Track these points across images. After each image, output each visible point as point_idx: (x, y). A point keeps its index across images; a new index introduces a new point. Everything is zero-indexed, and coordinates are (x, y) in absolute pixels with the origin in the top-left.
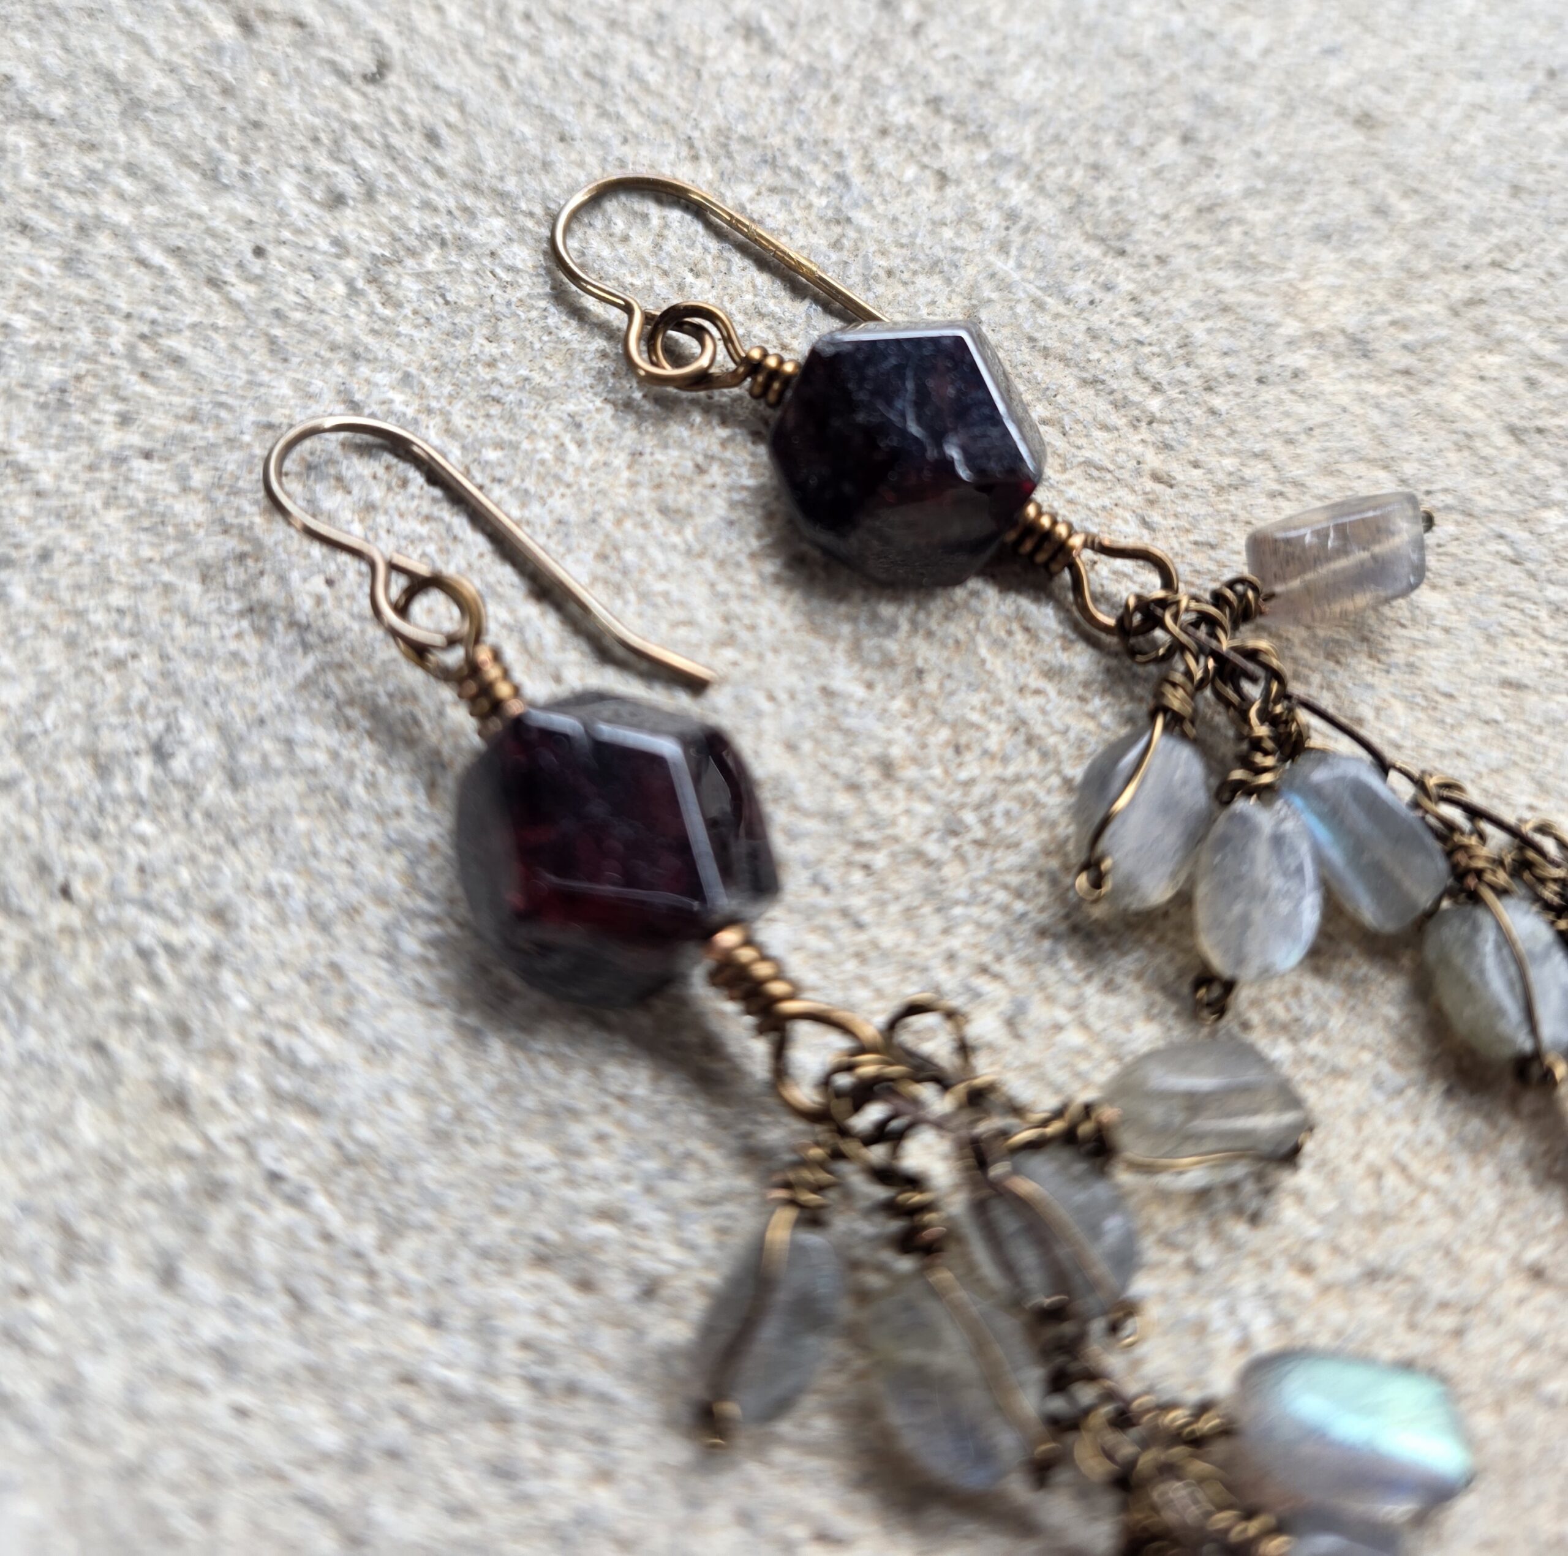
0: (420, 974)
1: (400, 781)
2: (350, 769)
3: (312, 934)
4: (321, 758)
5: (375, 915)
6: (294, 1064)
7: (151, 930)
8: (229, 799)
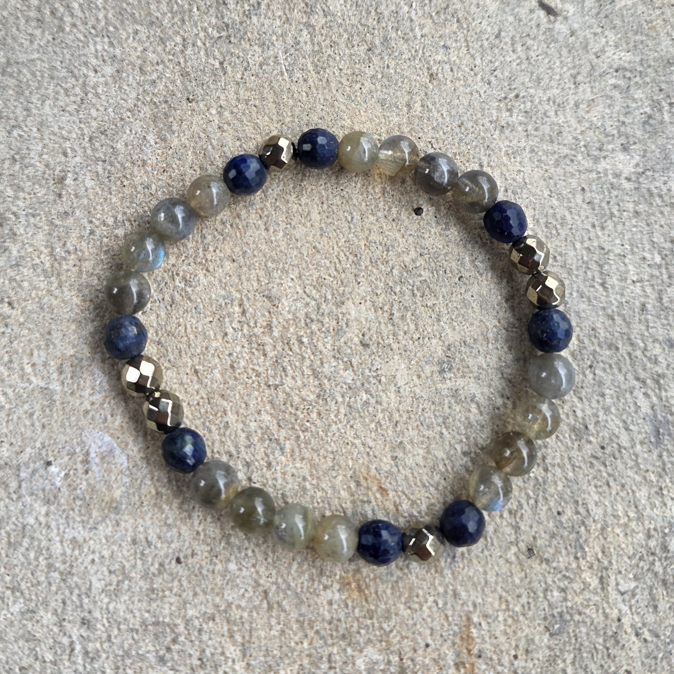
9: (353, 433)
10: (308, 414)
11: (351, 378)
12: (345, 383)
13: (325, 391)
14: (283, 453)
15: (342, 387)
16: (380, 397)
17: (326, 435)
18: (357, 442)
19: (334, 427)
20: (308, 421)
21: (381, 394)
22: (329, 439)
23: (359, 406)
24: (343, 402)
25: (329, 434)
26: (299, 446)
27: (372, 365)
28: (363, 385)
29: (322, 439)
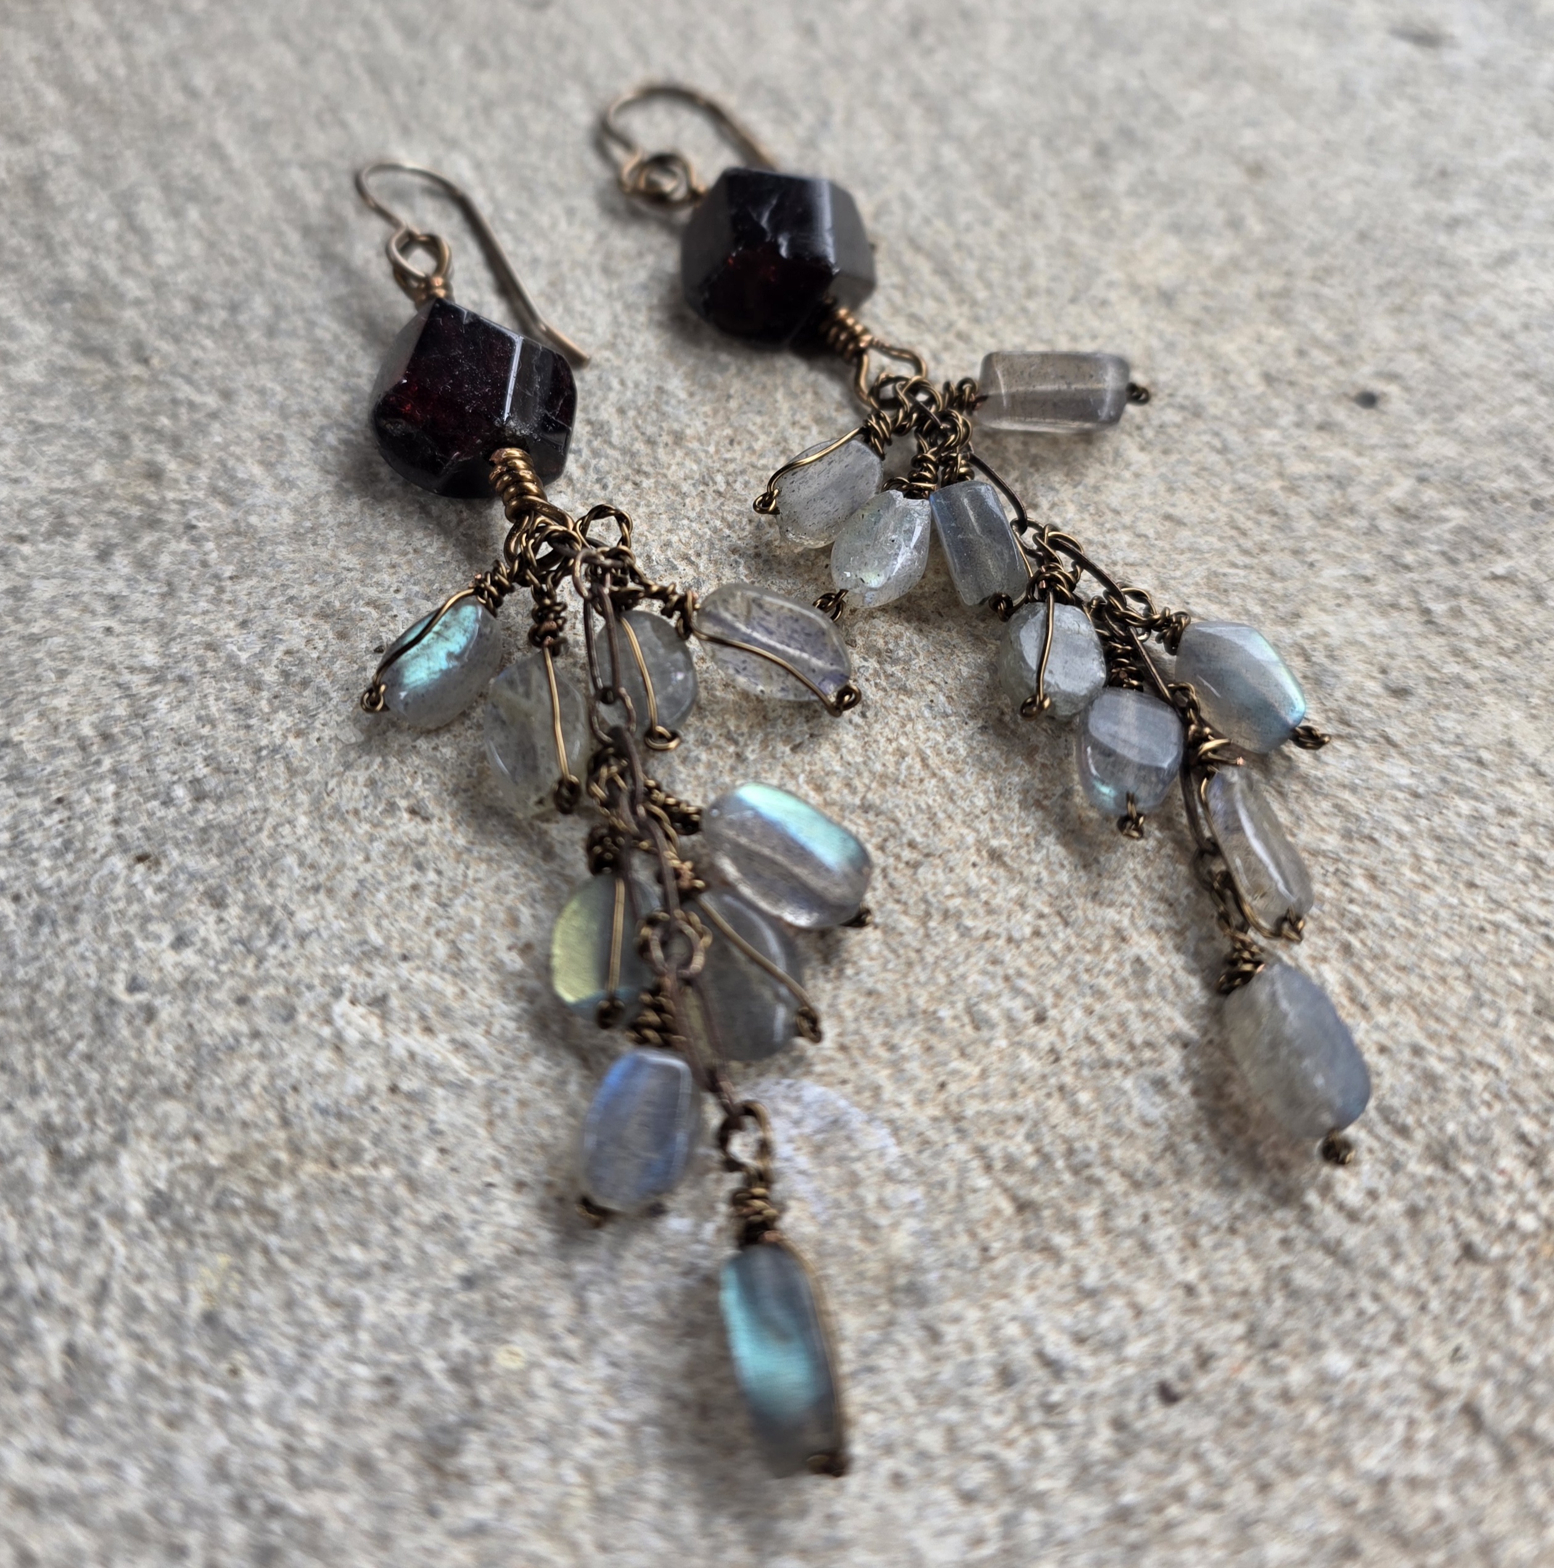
0: (330, 456)
1: (368, 360)
2: (342, 346)
3: (275, 418)
4: (328, 337)
5: (318, 420)
6: (232, 478)
7: (185, 391)
8: (264, 342)
10: (1344, 884)
11: (1405, 772)
12: (1398, 787)
15: (1394, 799)
16: (1502, 796)
21: (1499, 788)
23: (1461, 830)
24: (1418, 832)
28: (1443, 779)
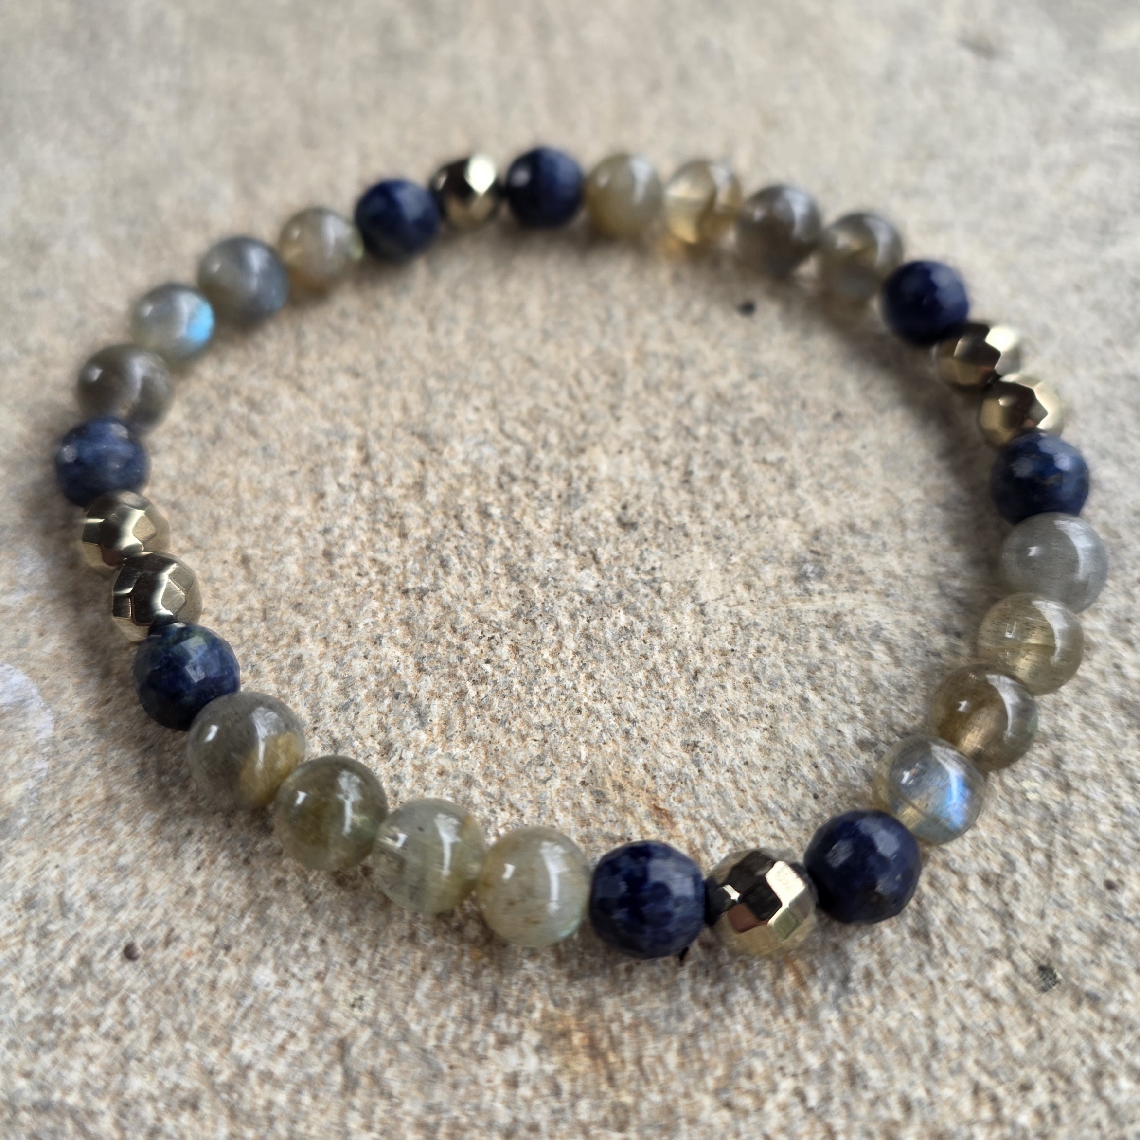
9: (591, 690)
10: (491, 648)
11: (593, 583)
12: (580, 592)
13: (533, 605)
14: (423, 724)
15: (571, 600)
16: (659, 620)
17: (530, 691)
18: (600, 706)
19: (548, 676)
20: (488, 662)
21: (661, 614)
22: (535, 700)
23: (609, 636)
24: (574, 628)
25: (536, 689)
26: (462, 710)
27: (642, 559)
28: (619, 596)
29: (519, 699)
